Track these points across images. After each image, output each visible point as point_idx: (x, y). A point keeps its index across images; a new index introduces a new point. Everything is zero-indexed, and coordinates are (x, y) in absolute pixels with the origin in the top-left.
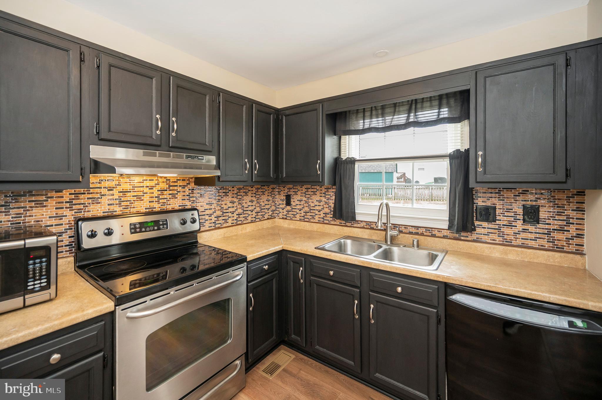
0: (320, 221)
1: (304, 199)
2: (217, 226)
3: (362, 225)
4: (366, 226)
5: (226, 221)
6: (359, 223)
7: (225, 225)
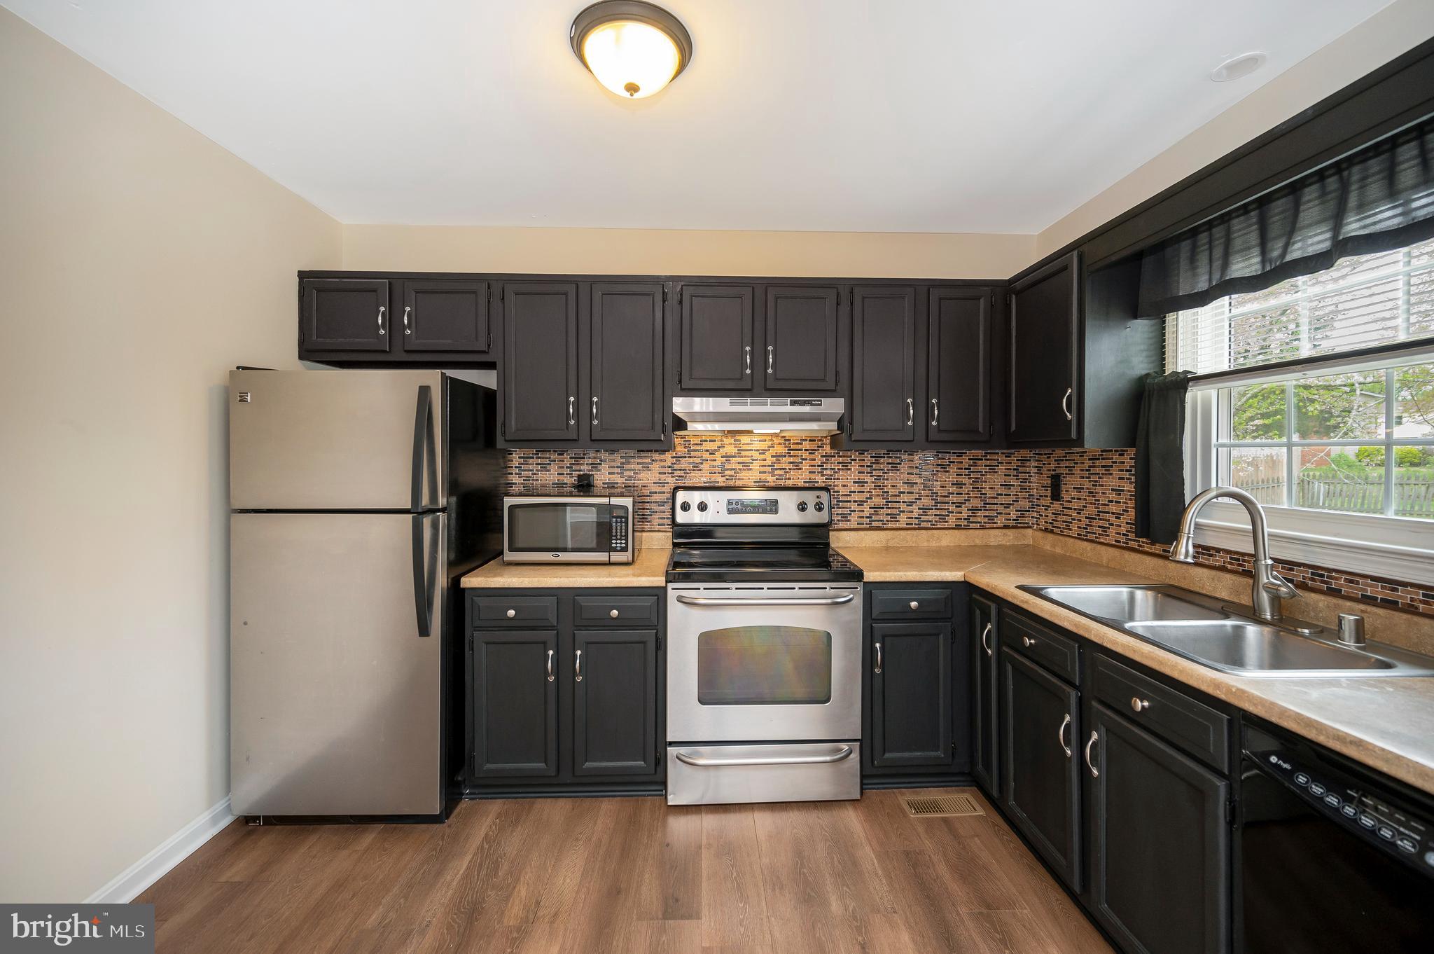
0: (1120, 542)
1: (1087, 484)
2: (874, 524)
3: (1220, 560)
4: (1231, 564)
5: (894, 518)
6: (1211, 555)
7: (890, 525)
